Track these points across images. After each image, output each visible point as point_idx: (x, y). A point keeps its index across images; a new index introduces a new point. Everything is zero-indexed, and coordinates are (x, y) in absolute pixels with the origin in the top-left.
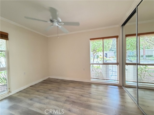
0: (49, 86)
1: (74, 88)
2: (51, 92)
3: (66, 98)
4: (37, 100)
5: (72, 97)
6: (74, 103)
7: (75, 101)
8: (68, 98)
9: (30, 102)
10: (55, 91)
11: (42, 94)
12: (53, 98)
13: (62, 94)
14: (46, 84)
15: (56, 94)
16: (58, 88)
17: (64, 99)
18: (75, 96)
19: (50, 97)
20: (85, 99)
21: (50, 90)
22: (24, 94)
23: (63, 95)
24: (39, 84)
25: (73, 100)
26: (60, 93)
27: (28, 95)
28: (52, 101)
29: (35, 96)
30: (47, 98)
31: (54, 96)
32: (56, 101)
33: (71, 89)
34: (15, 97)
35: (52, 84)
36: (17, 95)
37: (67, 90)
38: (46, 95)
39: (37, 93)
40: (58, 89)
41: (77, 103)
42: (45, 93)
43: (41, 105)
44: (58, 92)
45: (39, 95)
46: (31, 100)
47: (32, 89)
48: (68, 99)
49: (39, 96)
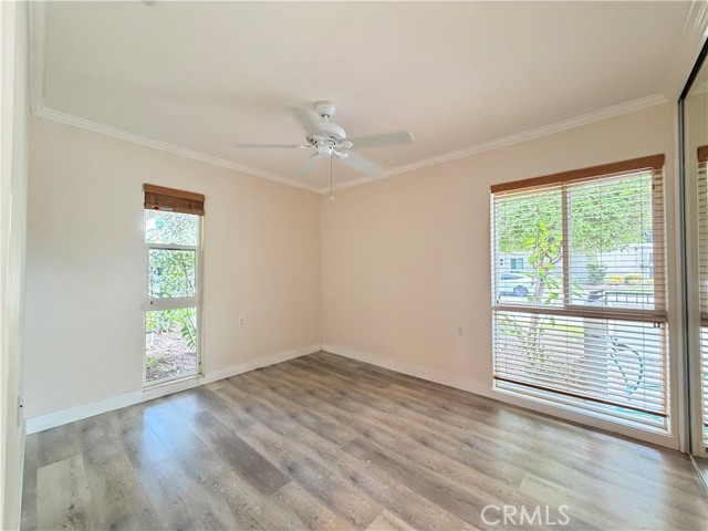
0: (313, 380)
1: (404, 405)
2: (312, 400)
3: (354, 435)
5: (379, 436)
6: (380, 458)
7: (388, 453)
8: (366, 435)
9: (244, 416)
10: (327, 401)
11: (284, 400)
14: (303, 372)
16: (342, 393)
17: (348, 434)
19: (304, 417)
21: (311, 393)
23: (349, 422)
24: (284, 367)
25: (380, 447)
26: (343, 413)
29: (262, 401)
30: (293, 417)
31: (316, 417)
32: (321, 434)
34: (212, 392)
36: (218, 387)
38: (295, 407)
39: (270, 394)
40: (338, 395)
42: (293, 400)
43: (270, 432)
46: (248, 410)
47: (259, 379)
48: (362, 438)
49: (271, 406)
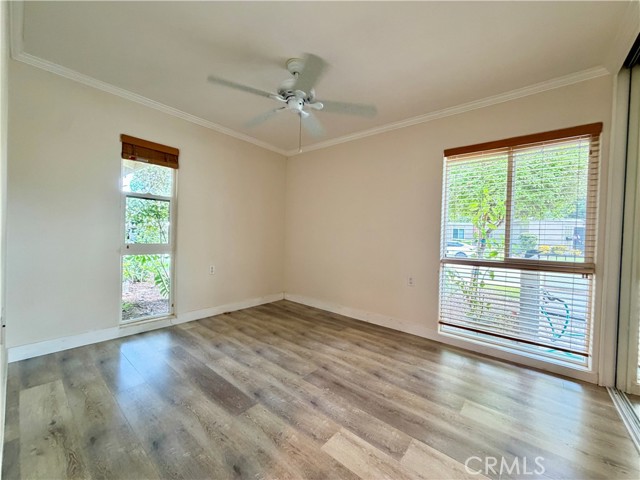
0: (276, 323)
1: (358, 345)
2: (276, 339)
3: (315, 368)
4: (232, 350)
5: (337, 369)
6: (338, 386)
7: (345, 383)
8: (325, 368)
9: (213, 351)
10: (290, 341)
11: (251, 339)
12: (275, 356)
13: (308, 352)
14: (268, 317)
15: (288, 349)
16: (303, 334)
17: (308, 367)
18: (350, 370)
19: (269, 353)
20: (388, 387)
21: (275, 333)
22: (203, 329)
24: (250, 312)
25: (338, 378)
27: (213, 334)
28: (271, 363)
29: (229, 339)
30: (258, 352)
33: (346, 345)
34: (184, 331)
35: (287, 318)
37: (329, 345)
38: (259, 345)
39: (238, 334)
40: (300, 336)
41: (350, 390)
42: (258, 339)
44: (298, 344)
45: (241, 341)
47: (227, 322)
48: (322, 370)
